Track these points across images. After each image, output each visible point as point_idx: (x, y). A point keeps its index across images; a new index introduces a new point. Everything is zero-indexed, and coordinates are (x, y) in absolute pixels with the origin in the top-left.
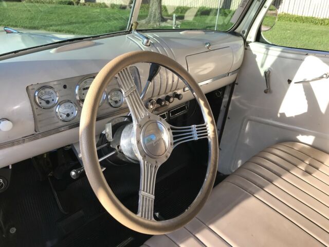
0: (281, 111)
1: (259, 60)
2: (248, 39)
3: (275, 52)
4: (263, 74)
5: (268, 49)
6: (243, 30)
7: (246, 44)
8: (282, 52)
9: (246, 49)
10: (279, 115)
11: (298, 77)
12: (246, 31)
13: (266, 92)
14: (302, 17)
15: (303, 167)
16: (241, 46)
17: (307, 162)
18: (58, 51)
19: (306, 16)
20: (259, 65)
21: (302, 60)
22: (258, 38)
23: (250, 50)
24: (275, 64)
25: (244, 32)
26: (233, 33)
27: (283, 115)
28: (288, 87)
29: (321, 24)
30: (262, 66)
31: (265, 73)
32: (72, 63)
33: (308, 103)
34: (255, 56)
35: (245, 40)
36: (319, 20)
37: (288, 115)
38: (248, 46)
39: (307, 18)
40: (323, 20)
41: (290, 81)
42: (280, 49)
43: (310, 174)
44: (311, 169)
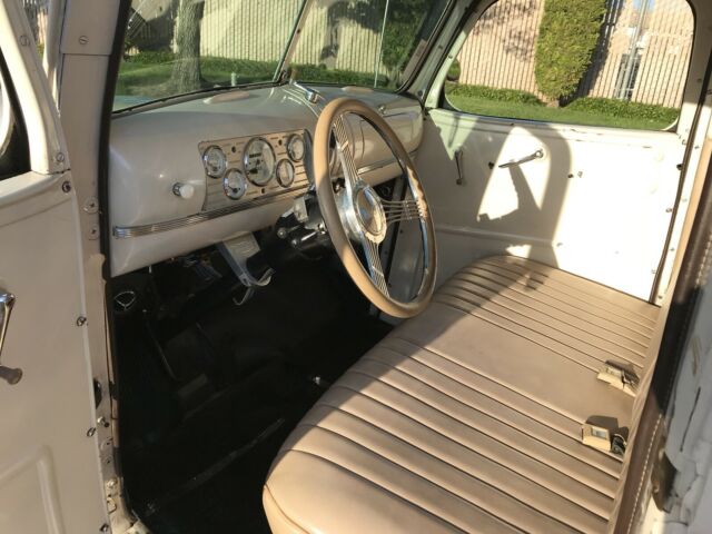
0: (482, 211)
1: (445, 136)
2: (427, 105)
3: (468, 123)
4: (451, 156)
5: (457, 119)
6: (419, 89)
7: (426, 111)
8: (478, 121)
9: (424, 119)
10: (478, 219)
11: (503, 158)
12: (424, 91)
13: (459, 182)
14: (466, 85)
15: (523, 282)
16: (418, 115)
17: (528, 276)
18: (213, 102)
19: (473, 84)
20: (446, 143)
21: (507, 133)
22: (442, 104)
23: (431, 121)
24: (468, 142)
25: (420, 93)
26: (405, 94)
27: (485, 217)
28: (490, 174)
29: (500, 98)
30: (450, 144)
31: (456, 154)
32: (237, 118)
33: (519, 196)
34: (439, 130)
35: (423, 106)
36: (495, 92)
37: (492, 216)
38: (427, 114)
39: (474, 88)
40: (503, 92)
41: (491, 165)
42: (475, 118)
43: (534, 289)
44: (534, 284)
